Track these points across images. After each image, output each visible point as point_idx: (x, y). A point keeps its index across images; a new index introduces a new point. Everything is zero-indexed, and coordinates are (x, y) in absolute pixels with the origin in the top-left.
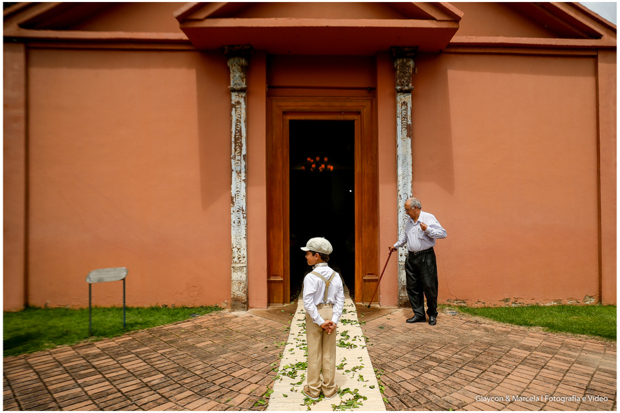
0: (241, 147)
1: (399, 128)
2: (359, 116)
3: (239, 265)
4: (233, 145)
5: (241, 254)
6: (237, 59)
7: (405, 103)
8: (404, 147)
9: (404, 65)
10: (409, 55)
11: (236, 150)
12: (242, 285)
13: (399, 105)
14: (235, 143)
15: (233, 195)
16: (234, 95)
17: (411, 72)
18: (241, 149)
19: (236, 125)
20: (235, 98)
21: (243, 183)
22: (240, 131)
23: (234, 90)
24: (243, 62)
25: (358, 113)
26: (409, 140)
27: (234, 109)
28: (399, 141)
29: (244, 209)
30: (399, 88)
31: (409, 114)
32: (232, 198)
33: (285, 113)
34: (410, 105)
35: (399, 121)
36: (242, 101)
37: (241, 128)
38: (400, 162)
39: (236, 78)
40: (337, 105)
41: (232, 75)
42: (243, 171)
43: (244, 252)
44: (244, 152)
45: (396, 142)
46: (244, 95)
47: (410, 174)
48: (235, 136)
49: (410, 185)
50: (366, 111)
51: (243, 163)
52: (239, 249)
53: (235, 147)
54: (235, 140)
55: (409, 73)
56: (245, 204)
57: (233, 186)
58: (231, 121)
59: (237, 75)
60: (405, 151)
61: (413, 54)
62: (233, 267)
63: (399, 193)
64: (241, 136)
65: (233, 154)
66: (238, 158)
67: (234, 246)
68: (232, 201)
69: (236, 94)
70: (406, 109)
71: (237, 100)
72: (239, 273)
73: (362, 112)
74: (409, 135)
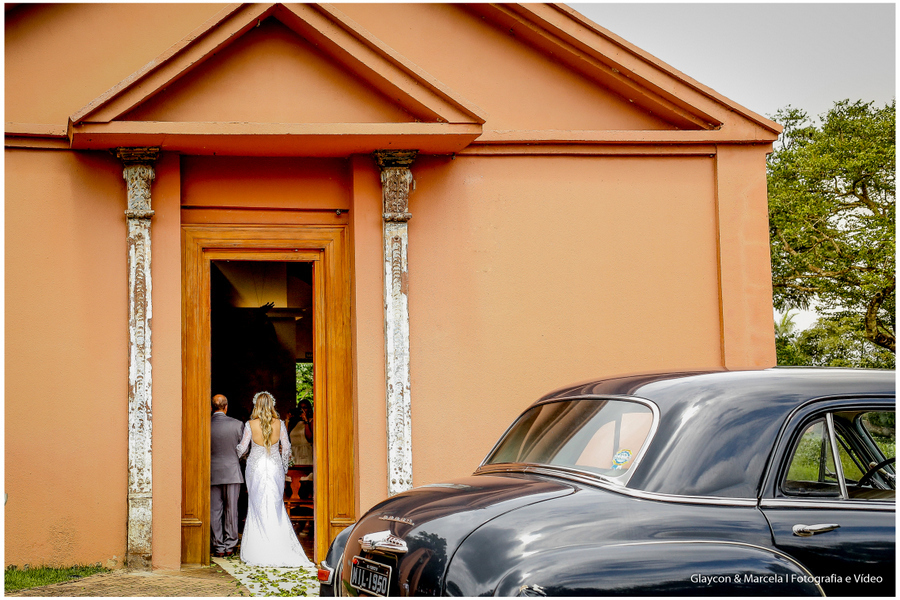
0: (144, 307)
1: (389, 278)
2: (322, 254)
3: (140, 496)
4: (133, 304)
5: (144, 478)
6: (139, 170)
7: (397, 239)
8: (397, 309)
9: (396, 180)
10: (404, 162)
11: (136, 312)
12: (146, 528)
13: (389, 242)
14: (136, 301)
15: (132, 383)
16: (132, 223)
17: (407, 190)
18: (145, 310)
19: (137, 272)
20: (134, 228)
21: (148, 364)
22: (143, 282)
23: (133, 217)
24: (150, 173)
25: (321, 250)
26: (404, 298)
27: (133, 246)
28: (389, 299)
29: (149, 405)
30: (388, 215)
31: (404, 256)
32: (130, 388)
33: (205, 250)
34: (404, 242)
35: (388, 267)
36: (146, 233)
37: (144, 276)
38: (390, 333)
39: (138, 197)
40: (286, 237)
41: (130, 193)
42: (148, 344)
43: (148, 475)
44: (149, 315)
45: (384, 301)
46: (148, 224)
47: (407, 351)
48: (136, 288)
49: (406, 368)
50: (332, 248)
51: (148, 333)
52: (140, 470)
53: (135, 307)
54: (136, 296)
55: (405, 192)
56: (150, 398)
57: (133, 369)
58: (129, 265)
59: (140, 193)
60: (398, 315)
61: (410, 161)
62: (132, 499)
63: (390, 382)
64: (145, 290)
65: (132, 318)
66: (141, 324)
67: (133, 464)
68: (130, 392)
69: (136, 222)
70: (400, 249)
71: (138, 232)
72: (142, 509)
73: (327, 251)
74: (404, 291)
